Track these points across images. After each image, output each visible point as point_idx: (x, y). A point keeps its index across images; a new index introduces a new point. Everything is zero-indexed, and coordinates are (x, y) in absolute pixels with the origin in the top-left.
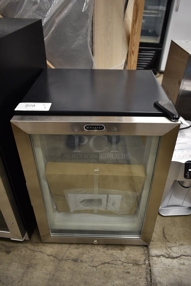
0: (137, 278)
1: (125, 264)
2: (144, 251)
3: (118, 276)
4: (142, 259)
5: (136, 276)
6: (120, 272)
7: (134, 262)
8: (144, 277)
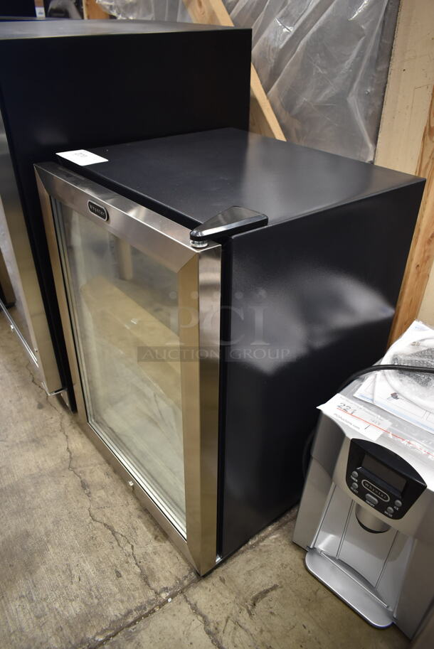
0: (118, 596)
1: (131, 561)
2: (186, 577)
3: (101, 562)
4: (164, 584)
5: (121, 591)
6: (110, 561)
7: (147, 573)
8: (129, 607)
